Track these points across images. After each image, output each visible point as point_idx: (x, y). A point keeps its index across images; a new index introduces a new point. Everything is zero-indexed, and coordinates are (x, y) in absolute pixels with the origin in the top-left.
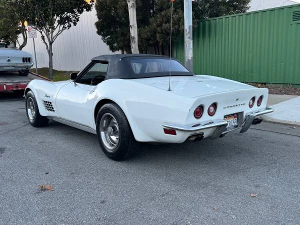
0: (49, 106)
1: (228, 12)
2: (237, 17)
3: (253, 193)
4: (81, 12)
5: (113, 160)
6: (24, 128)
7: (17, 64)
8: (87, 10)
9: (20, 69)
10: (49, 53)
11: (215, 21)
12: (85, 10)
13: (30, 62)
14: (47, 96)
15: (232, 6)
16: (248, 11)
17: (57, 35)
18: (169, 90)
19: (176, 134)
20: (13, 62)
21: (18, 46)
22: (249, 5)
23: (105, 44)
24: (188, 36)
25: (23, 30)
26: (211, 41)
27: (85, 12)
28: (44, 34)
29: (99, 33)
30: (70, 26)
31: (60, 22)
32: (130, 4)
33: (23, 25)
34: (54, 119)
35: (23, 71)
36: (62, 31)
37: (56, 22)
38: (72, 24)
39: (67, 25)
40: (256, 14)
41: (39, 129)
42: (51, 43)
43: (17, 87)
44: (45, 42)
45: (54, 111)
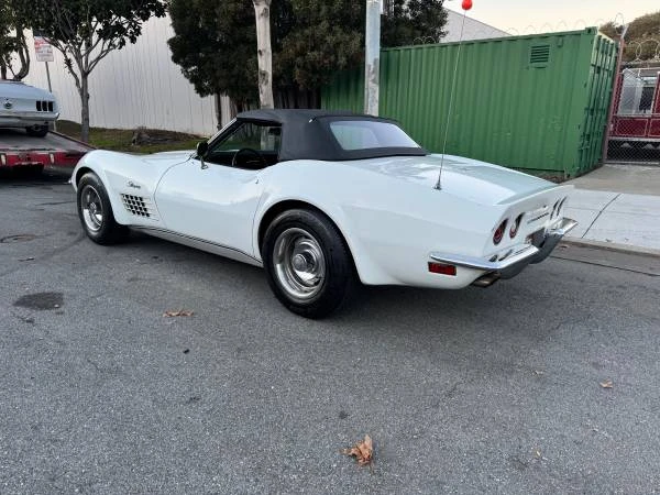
0: (136, 204)
1: (412, 40)
2: (437, 49)
3: (605, 382)
4: (145, 17)
5: (305, 317)
6: (76, 246)
7: (26, 113)
8: (158, 15)
9: (32, 123)
10: (82, 94)
11: (397, 53)
12: (152, 13)
13: (51, 109)
14: (132, 185)
15: (418, 28)
16: (443, 40)
17: (98, 58)
18: (438, 188)
19: (454, 274)
20: (17, 109)
21: (10, 75)
22: (444, 29)
23: (187, 81)
24: (373, 76)
25: (19, 44)
26: (390, 87)
27: (153, 18)
28: (70, 56)
29: (175, 59)
30: (123, 43)
31: (103, 35)
32: (259, 9)
33: (20, 34)
34: (146, 231)
35: (37, 127)
36: (107, 51)
37: (95, 33)
38: (127, 40)
39: (117, 41)
40: (470, 47)
41: (113, 248)
42: (85, 75)
43: (29, 159)
44: (72, 71)
45: (148, 215)
